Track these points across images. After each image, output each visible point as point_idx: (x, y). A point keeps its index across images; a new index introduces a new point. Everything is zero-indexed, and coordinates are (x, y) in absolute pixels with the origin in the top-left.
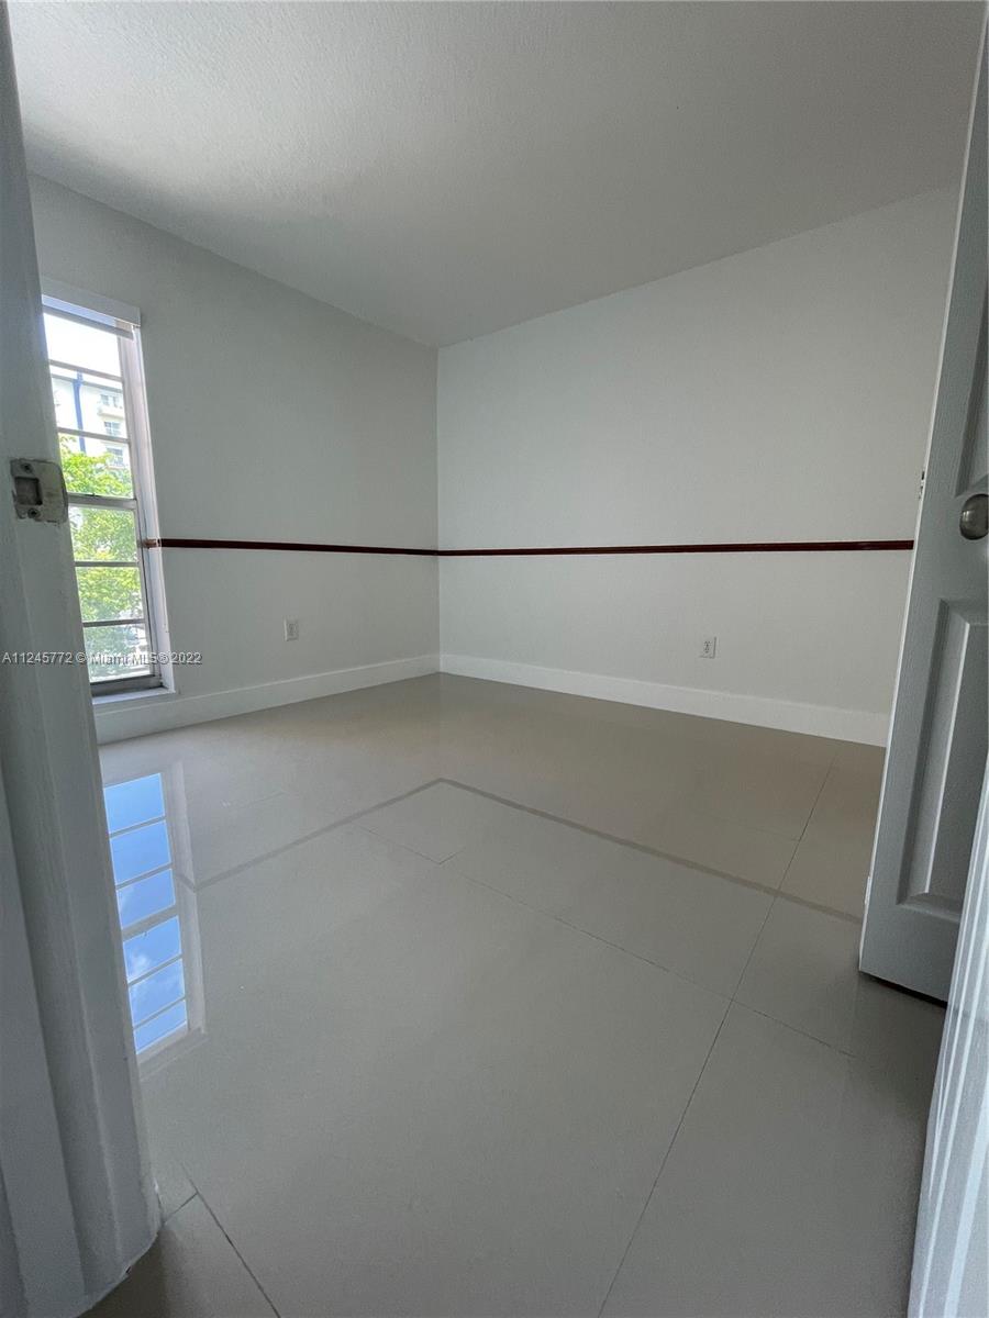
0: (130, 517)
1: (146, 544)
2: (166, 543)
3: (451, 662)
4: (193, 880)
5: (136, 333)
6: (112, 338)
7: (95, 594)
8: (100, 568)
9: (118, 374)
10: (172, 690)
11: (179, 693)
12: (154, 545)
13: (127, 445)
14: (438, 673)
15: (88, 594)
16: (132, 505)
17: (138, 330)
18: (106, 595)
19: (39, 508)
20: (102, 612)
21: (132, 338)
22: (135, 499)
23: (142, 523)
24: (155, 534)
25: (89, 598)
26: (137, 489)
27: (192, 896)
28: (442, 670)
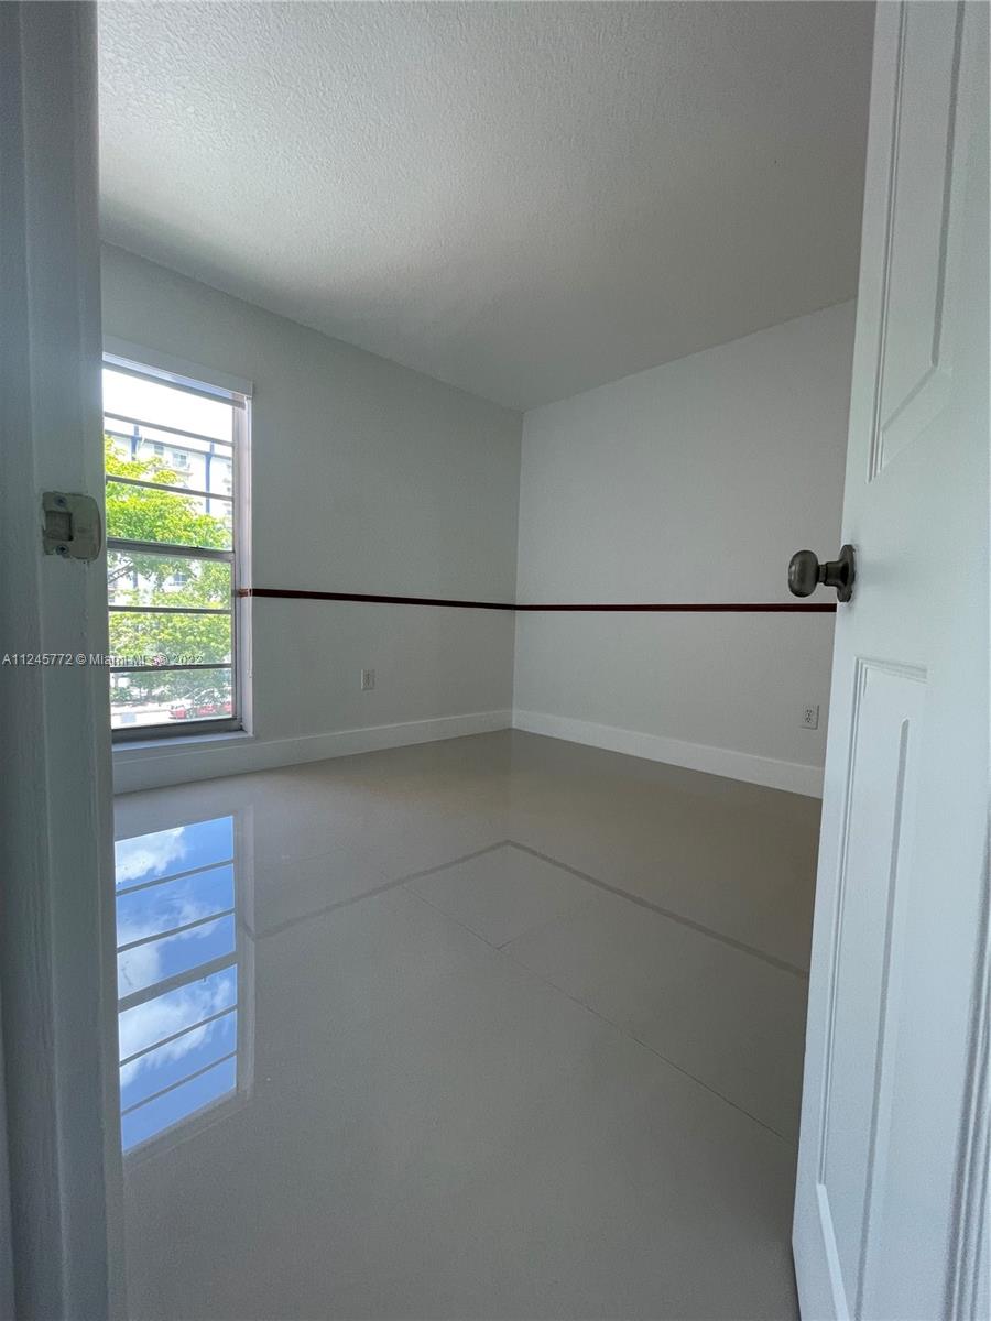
0: (228, 567)
1: (239, 594)
2: (257, 593)
3: (524, 718)
4: (253, 929)
5: (248, 403)
6: (228, 409)
7: (204, 639)
8: (211, 616)
9: (230, 440)
10: (251, 734)
11: (257, 737)
12: (245, 594)
13: (231, 503)
14: (510, 729)
15: (198, 639)
16: (231, 556)
17: (250, 401)
18: (213, 640)
19: (69, 543)
20: (210, 656)
21: (244, 407)
22: (234, 551)
23: (237, 574)
24: (248, 585)
25: (199, 643)
26: (236, 544)
27: (252, 945)
28: (514, 727)
